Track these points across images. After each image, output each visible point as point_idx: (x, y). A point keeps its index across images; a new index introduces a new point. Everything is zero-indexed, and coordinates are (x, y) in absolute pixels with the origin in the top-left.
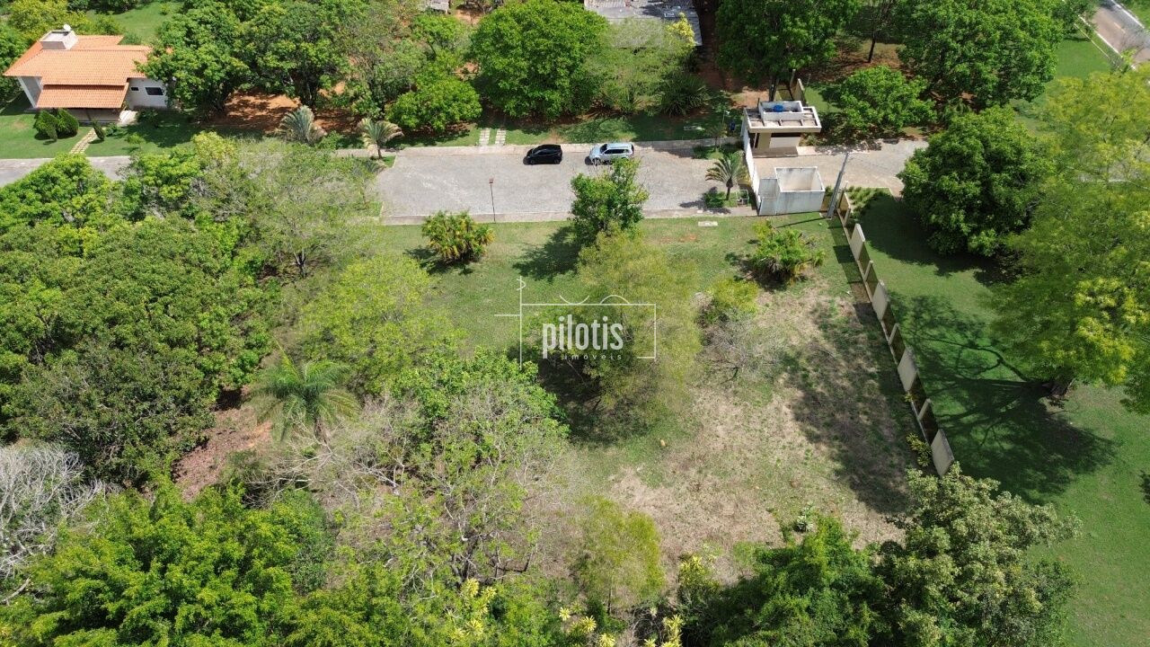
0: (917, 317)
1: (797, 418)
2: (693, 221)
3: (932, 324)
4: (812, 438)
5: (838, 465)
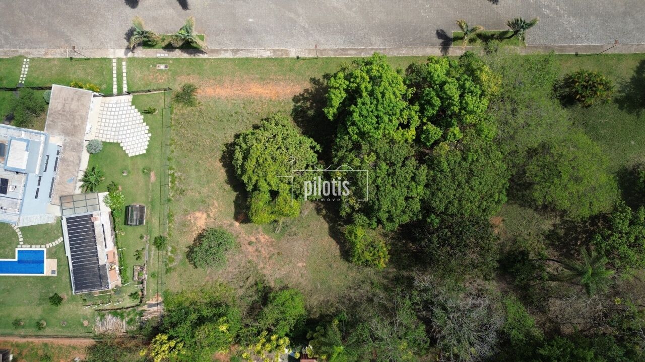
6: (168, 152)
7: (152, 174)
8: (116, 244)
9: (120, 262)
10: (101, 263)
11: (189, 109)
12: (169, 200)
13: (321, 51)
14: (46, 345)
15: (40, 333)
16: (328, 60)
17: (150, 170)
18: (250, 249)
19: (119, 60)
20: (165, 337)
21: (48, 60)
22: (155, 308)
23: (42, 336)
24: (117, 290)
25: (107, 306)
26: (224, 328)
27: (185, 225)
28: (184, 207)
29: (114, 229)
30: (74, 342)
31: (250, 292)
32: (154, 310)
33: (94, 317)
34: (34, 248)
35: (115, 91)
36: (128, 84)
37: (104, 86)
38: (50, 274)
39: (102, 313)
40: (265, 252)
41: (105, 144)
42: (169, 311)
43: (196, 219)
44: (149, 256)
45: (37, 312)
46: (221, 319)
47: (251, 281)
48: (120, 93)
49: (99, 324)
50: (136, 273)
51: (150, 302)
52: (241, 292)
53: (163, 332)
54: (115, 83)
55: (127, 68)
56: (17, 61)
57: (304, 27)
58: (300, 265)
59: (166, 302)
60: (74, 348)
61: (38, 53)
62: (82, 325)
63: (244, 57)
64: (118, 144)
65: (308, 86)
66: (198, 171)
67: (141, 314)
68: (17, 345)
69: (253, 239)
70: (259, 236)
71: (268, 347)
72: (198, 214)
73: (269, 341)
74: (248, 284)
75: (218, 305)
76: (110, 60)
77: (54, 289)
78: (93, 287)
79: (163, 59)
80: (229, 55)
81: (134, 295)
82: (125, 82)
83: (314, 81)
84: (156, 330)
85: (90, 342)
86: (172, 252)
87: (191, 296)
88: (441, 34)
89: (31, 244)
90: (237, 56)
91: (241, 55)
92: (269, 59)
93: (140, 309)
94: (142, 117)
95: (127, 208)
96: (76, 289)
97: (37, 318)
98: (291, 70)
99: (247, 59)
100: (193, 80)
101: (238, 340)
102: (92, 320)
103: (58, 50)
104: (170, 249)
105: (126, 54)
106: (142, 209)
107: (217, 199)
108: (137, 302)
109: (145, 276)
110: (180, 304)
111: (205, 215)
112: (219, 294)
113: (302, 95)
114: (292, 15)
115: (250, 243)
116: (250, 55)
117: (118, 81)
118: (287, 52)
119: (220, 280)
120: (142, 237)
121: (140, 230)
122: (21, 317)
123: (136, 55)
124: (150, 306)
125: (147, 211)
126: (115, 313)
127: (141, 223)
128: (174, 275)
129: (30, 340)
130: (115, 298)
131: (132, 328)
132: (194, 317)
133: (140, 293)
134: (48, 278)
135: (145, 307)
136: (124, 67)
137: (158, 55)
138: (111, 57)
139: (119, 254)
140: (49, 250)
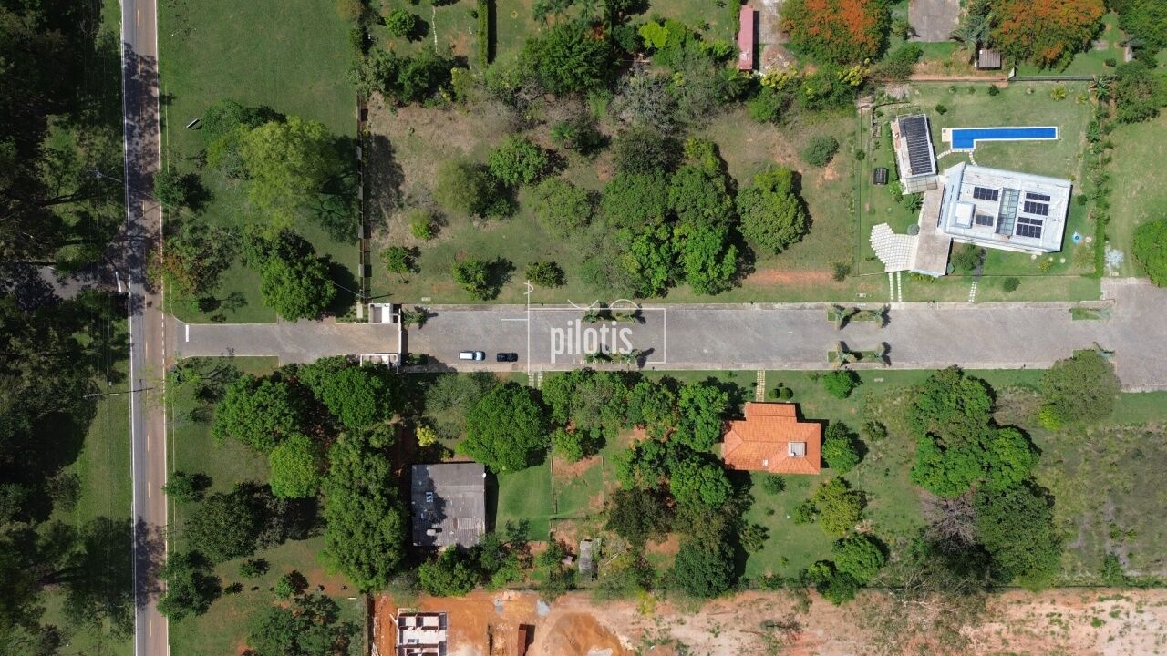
0: (346, 230)
1: (403, 176)
2: (433, 302)
3: (342, 225)
4: (400, 167)
5: (393, 155)
6: (855, 227)
7: (868, 209)
8: (895, 155)
9: (892, 140)
10: (905, 138)
11: (839, 261)
12: (854, 189)
13: (735, 308)
14: (948, 75)
15: (953, 84)
16: (730, 301)
17: (870, 213)
18: (789, 152)
19: (896, 300)
20: (853, 83)
21: (953, 301)
22: (863, 105)
23: (951, 81)
24: (893, 118)
25: (901, 106)
26: (809, 91)
27: (842, 169)
28: (842, 184)
29: (897, 166)
30: (926, 78)
31: (790, 118)
32: (864, 104)
33: (911, 97)
34: (960, 150)
35: (899, 275)
36: (889, 282)
37: (908, 279)
38: (947, 130)
39: (905, 100)
40: (778, 148)
41: (906, 233)
42: (852, 103)
43: (833, 175)
44: (869, 145)
45: (957, 100)
46: (812, 97)
47: (789, 126)
48: (895, 274)
49: (907, 92)
50: (879, 131)
51: (867, 109)
52: (796, 118)
53: (854, 87)
54: (899, 282)
55: (889, 295)
56: (979, 300)
57: (749, 326)
58: (751, 140)
59: (855, 110)
60: (926, 73)
61: (962, 306)
62: (920, 91)
63: (796, 304)
64: (895, 233)
65: (744, 282)
66: (832, 212)
67: (874, 100)
68: (971, 74)
69: (788, 159)
70: (783, 161)
71: (777, 78)
72: (831, 178)
73: (777, 83)
74: (791, 124)
75: (814, 108)
76: (903, 301)
77: (944, 118)
78: (910, 120)
79: (861, 302)
80: (808, 305)
81: (881, 114)
82: (891, 283)
83: (739, 286)
84: (860, 88)
85: (913, 78)
86: (851, 148)
87: (836, 115)
88: (642, 320)
89: (963, 153)
90: (801, 304)
91: (798, 305)
92: (777, 302)
93: (875, 104)
94: (877, 255)
95: (887, 183)
96: (923, 118)
97: (957, 96)
98: (758, 293)
99: (793, 302)
100: (837, 285)
101: (799, 83)
102: (913, 94)
103: (946, 308)
104: (853, 151)
105: (890, 306)
106: (875, 183)
107: (816, 190)
108: (877, 109)
109: (872, 130)
110: (843, 108)
111: (826, 177)
112: (813, 116)
113: (748, 274)
114: (758, 336)
115: (790, 156)
116: (791, 305)
117: (897, 283)
118: (762, 307)
119: (813, 127)
120: (875, 160)
121: (876, 165)
122: (969, 96)
123: (882, 305)
124: (867, 106)
125: (871, 179)
126: (894, 101)
127: (876, 170)
128: (849, 131)
129: (961, 78)
130: (895, 113)
131: (880, 89)
132: (832, 98)
133: (876, 116)
134: (949, 127)
135: (871, 105)
136: (892, 295)
137: (865, 304)
138: (902, 303)
139: (893, 146)
140: (948, 148)
